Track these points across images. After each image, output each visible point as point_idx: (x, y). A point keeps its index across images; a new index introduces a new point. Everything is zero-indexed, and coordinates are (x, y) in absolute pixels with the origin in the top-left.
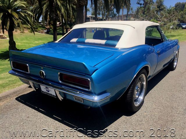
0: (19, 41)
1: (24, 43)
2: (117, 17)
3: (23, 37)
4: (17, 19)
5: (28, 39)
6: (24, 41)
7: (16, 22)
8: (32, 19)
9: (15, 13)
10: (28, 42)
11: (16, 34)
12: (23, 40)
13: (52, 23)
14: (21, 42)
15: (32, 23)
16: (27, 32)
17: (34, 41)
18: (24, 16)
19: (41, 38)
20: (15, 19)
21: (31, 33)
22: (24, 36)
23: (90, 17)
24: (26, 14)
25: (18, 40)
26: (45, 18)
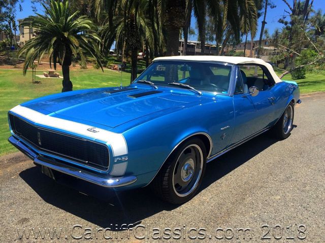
0: (77, 82)
1: (85, 85)
2: (243, 43)
3: (84, 75)
4: (77, 48)
5: (92, 78)
6: (86, 82)
7: (74, 52)
8: (100, 47)
9: (74, 37)
10: (92, 83)
11: (75, 70)
12: (84, 80)
13: (131, 54)
14: (81, 82)
15: (99, 54)
16: (90, 67)
17: (101, 83)
18: (87, 42)
19: (111, 77)
20: (73, 47)
21: (97, 69)
22: (85, 73)
23: (195, 43)
24: (91, 40)
25: (76, 80)
26: (119, 46)
